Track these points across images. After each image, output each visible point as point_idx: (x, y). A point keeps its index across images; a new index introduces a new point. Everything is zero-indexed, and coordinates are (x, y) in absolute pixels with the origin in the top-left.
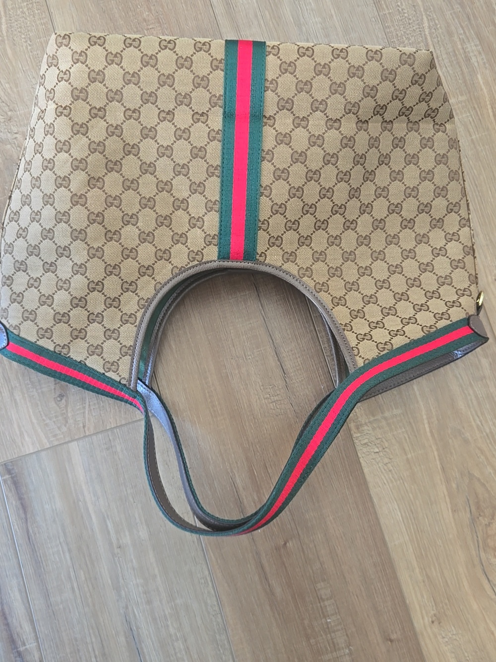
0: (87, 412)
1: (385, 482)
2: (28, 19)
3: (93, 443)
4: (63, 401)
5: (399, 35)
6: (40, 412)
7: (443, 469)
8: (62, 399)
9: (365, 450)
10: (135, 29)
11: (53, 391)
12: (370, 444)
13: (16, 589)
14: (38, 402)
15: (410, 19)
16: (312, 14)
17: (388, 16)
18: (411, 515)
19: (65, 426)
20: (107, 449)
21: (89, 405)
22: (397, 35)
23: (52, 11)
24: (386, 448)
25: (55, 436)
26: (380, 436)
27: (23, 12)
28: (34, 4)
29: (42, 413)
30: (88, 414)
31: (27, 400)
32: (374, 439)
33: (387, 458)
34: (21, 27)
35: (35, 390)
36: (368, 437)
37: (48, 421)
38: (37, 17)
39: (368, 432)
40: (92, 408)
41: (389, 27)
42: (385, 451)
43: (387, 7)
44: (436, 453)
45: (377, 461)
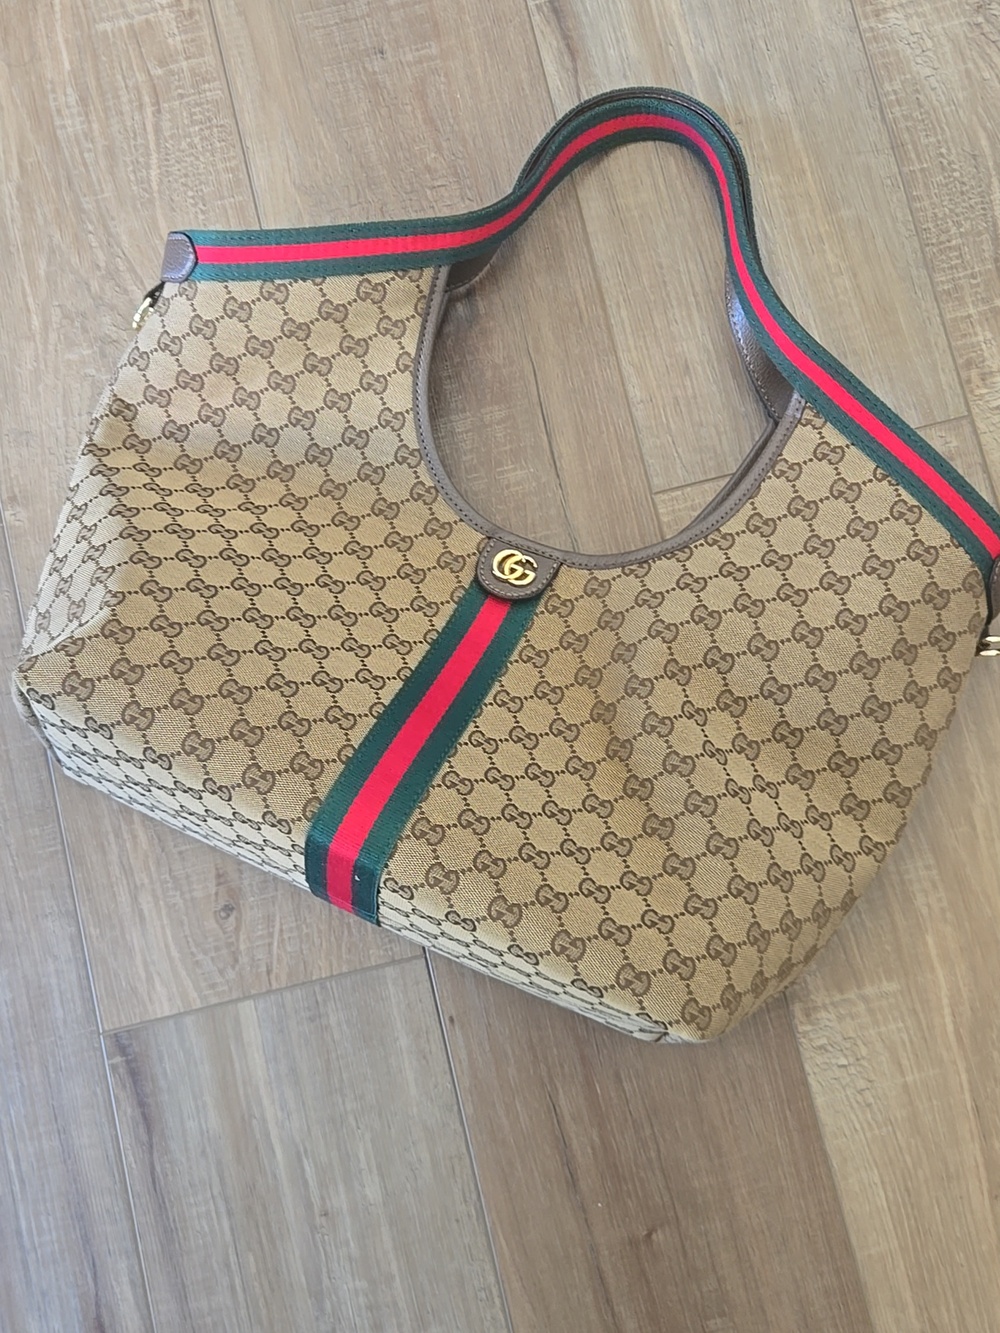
0: (276, 944)
1: (858, 1127)
2: (201, 158)
3: (284, 1006)
4: (232, 919)
5: (940, 215)
6: (186, 937)
7: (977, 1110)
8: (228, 915)
9: (819, 1060)
10: (408, 187)
11: (213, 898)
12: (830, 1048)
13: (125, 1279)
14: (184, 917)
15: (963, 183)
16: (763, 166)
17: (919, 175)
18: (906, 1198)
19: (233, 967)
20: (312, 1019)
21: (281, 931)
22: (935, 215)
23: (249, 144)
24: (863, 1058)
25: (213, 986)
26: (852, 1034)
27: (192, 145)
28: (215, 130)
29: (190, 939)
30: (278, 947)
31: (164, 912)
32: (839, 1038)
33: (863, 1078)
34: (186, 175)
35: (178, 893)
36: (827, 1034)
37: (200, 957)
38: (218, 155)
39: (828, 1023)
40: (285, 936)
41: (919, 199)
42: (860, 1065)
43: (918, 156)
44: (964, 1077)
45: (844, 1083)
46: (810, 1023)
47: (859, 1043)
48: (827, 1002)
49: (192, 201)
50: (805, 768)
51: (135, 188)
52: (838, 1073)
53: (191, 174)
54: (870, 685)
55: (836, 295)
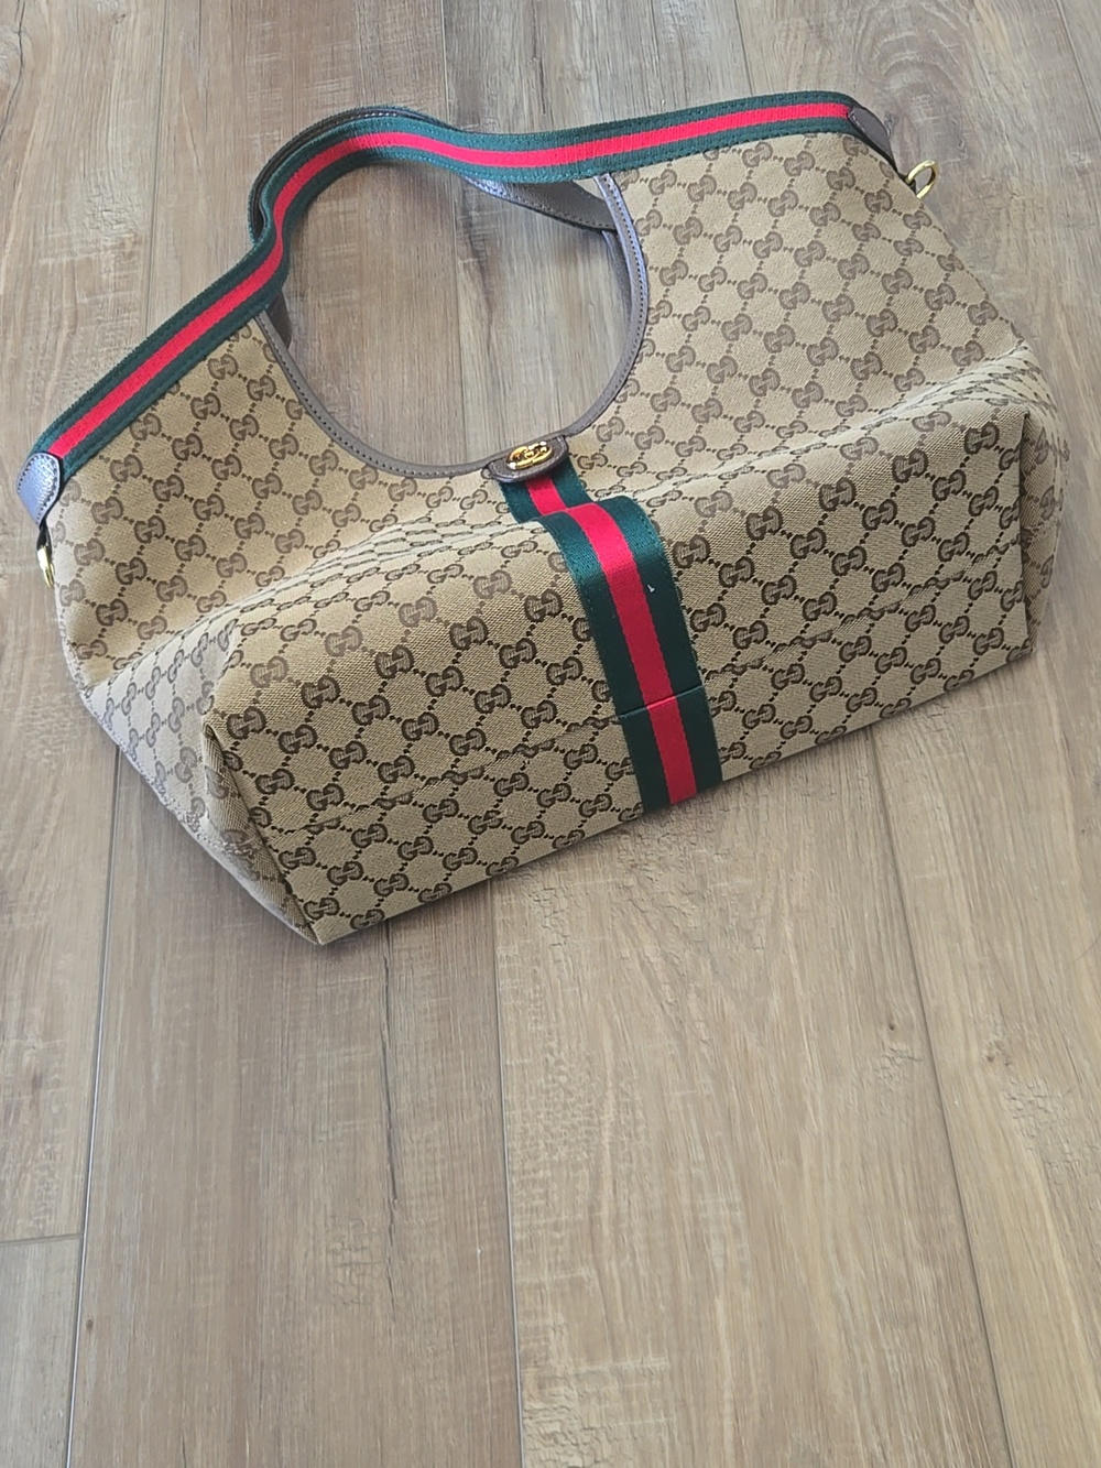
46: (542, 1398)
47: (603, 1437)
48: (571, 1371)
51: (28, 396)
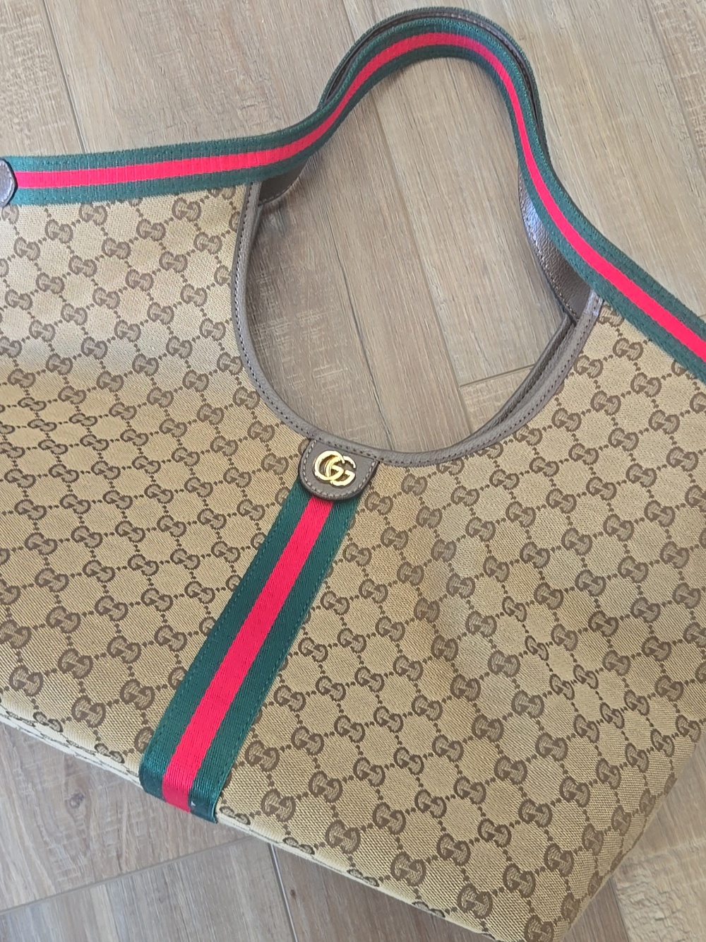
46: (628, 880)
47: (674, 896)
48: (643, 859)
49: (18, 127)
50: (620, 654)
52: (655, 926)
53: (16, 102)
54: (680, 573)
55: (619, 196)
